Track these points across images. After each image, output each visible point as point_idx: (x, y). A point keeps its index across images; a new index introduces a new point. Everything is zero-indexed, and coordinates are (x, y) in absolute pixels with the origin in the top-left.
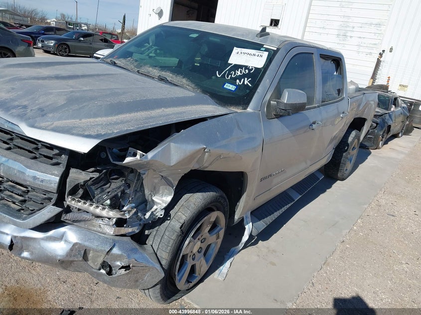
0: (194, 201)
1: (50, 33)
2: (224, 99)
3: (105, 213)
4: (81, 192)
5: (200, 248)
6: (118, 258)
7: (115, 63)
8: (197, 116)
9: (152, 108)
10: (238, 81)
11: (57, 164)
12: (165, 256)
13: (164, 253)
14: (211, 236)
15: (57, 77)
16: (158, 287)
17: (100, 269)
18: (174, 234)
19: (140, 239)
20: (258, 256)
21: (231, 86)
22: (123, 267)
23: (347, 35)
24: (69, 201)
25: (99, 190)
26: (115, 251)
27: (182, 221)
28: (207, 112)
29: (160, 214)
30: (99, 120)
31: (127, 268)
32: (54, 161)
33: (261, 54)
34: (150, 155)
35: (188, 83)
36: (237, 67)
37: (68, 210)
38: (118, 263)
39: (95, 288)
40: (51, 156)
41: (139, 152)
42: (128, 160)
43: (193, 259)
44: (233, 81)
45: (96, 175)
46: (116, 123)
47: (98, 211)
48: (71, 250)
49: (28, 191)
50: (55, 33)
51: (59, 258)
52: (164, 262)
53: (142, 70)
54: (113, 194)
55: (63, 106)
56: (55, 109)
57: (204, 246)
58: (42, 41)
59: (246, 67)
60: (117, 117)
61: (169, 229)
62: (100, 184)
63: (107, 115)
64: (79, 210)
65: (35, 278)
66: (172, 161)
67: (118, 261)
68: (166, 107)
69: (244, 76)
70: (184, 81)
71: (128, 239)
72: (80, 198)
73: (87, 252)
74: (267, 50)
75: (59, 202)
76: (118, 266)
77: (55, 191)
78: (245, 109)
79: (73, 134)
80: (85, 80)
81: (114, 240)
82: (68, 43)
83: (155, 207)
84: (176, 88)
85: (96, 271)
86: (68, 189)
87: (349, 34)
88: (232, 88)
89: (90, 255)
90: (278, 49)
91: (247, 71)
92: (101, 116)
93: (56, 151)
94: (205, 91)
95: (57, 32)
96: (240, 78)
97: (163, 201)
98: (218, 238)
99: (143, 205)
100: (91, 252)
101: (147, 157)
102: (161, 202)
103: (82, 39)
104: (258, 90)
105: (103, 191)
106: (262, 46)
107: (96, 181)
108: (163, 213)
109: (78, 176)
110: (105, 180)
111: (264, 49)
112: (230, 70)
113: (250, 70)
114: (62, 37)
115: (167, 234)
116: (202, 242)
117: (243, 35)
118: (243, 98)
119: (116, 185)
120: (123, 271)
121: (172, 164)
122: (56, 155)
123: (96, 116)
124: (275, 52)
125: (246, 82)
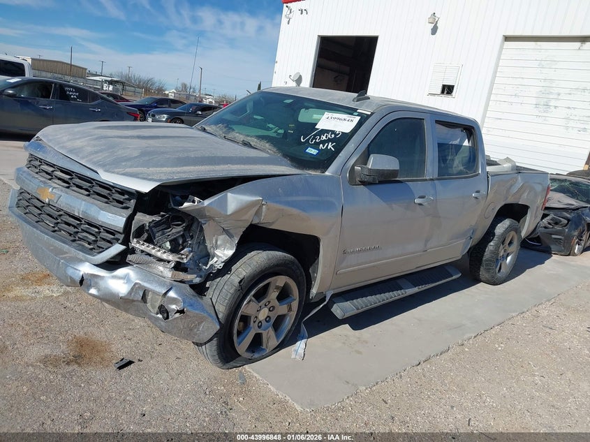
0: (258, 259)
1: (164, 106)
2: (302, 162)
3: (165, 256)
4: (145, 235)
5: (268, 316)
6: (173, 301)
7: (205, 129)
8: (261, 173)
9: (219, 164)
10: (321, 145)
11: (127, 208)
12: (222, 310)
13: (221, 306)
14: (280, 305)
15: (139, 137)
16: (215, 342)
17: (157, 314)
18: (232, 288)
19: (200, 289)
20: (344, 343)
21: (313, 150)
22: (178, 312)
23: (551, 104)
24: (134, 243)
25: (160, 233)
26: (172, 294)
27: (242, 277)
28: (275, 171)
29: (220, 266)
30: (165, 169)
31: (182, 312)
32: (124, 205)
33: (352, 119)
34: (207, 202)
35: (270, 147)
36: (323, 132)
37: (133, 251)
38: (174, 307)
39: (158, 348)
40: (122, 200)
41: (197, 199)
42: (186, 204)
43: (259, 327)
44: (316, 146)
45: (157, 218)
46: (179, 173)
47: (159, 254)
48: (132, 289)
49: (100, 232)
50: (170, 106)
51: (121, 295)
52: (220, 316)
53: (230, 136)
54: (172, 238)
55: (136, 157)
56: (128, 159)
57: (274, 317)
58: (153, 116)
59: (333, 132)
60: (181, 168)
61: (228, 283)
62: (161, 228)
63: (172, 166)
64: (142, 251)
65: (103, 333)
66: (228, 210)
67: (174, 304)
68: (233, 164)
69: (329, 140)
70: (267, 145)
71: (187, 287)
72: (144, 241)
73: (147, 294)
74: (360, 114)
75: (126, 242)
76: (174, 310)
77: (121, 231)
78: (323, 173)
79: (138, 178)
80: (165, 140)
81: (172, 284)
82: (181, 117)
83: (215, 259)
84: (254, 150)
85: (153, 315)
86: (133, 229)
87: (553, 103)
88: (314, 152)
89: (149, 297)
90: (372, 114)
91: (333, 136)
92: (168, 167)
93: (126, 197)
94: (285, 155)
95: (172, 105)
96: (323, 142)
97: (224, 254)
98: (290, 309)
99: (206, 258)
100: (150, 293)
101: (203, 204)
102: (222, 255)
103: (200, 113)
104: (340, 155)
105: (163, 234)
106: (355, 110)
107: (157, 224)
108: (222, 265)
109: (143, 219)
110: (166, 224)
111: (356, 114)
112: (315, 135)
113: (336, 135)
114: (177, 110)
115: (226, 287)
116: (270, 310)
117: (339, 100)
118: (323, 161)
119: (176, 230)
120: (178, 315)
121: (229, 213)
122: (126, 199)
123: (162, 166)
124: (368, 116)
125: (330, 146)
